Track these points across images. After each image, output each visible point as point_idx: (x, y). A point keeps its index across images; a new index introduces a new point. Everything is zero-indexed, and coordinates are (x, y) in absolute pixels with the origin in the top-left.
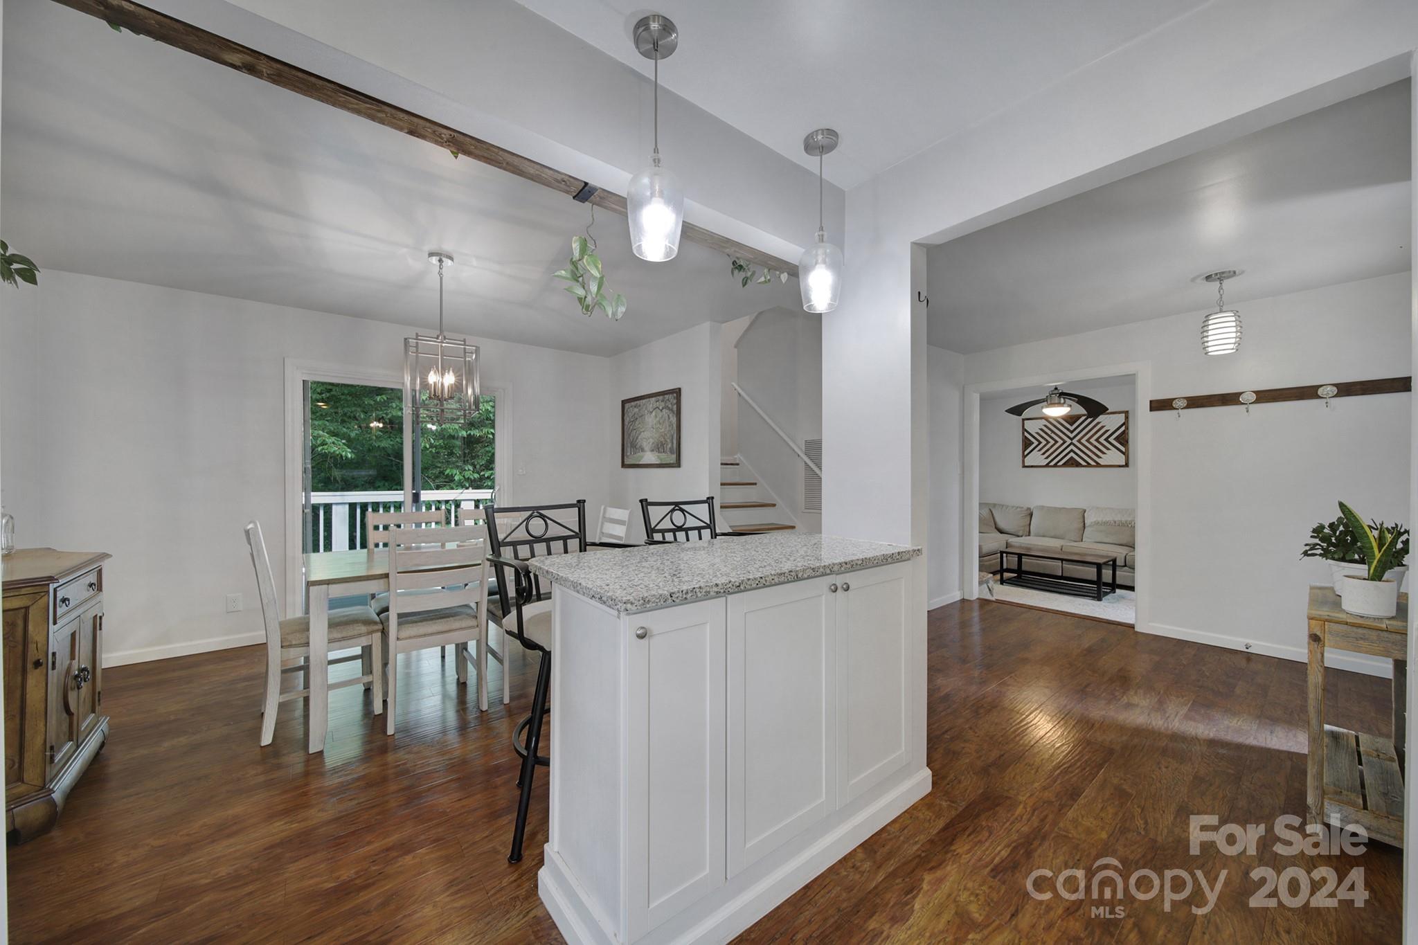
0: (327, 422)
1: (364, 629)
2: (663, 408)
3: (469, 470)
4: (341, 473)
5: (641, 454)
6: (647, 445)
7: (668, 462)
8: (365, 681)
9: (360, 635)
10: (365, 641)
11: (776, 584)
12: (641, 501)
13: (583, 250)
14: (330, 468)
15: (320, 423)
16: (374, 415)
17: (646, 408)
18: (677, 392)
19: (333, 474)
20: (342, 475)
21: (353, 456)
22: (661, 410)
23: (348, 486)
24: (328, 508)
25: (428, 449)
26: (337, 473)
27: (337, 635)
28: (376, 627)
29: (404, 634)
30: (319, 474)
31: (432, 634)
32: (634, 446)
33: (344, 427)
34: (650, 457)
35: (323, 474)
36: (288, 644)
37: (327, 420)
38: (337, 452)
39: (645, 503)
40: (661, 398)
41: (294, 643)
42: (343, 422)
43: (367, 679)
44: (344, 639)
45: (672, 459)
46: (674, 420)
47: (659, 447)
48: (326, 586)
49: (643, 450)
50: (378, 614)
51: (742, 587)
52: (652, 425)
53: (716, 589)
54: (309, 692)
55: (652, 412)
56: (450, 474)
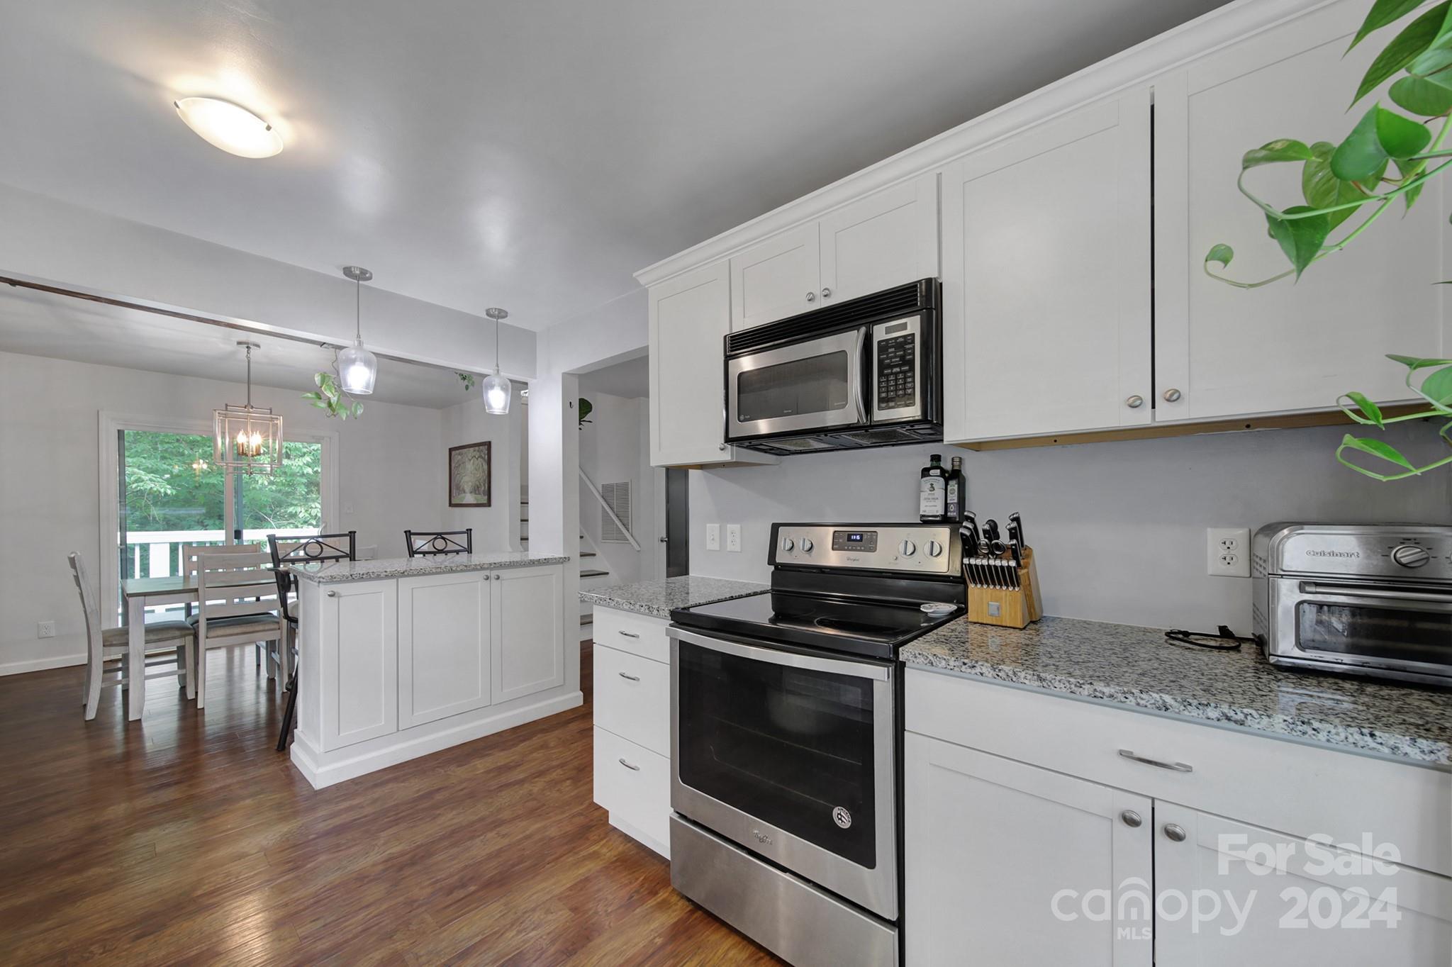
0: (143, 459)
1: (177, 633)
2: (479, 457)
3: (316, 508)
4: (163, 512)
5: (463, 495)
6: (467, 487)
7: (482, 502)
8: (180, 673)
9: (174, 638)
10: (178, 642)
11: (433, 574)
12: (405, 532)
13: (323, 381)
14: (147, 506)
15: (135, 460)
16: (200, 451)
17: (467, 456)
18: (489, 444)
19: (151, 513)
20: (164, 514)
21: (174, 492)
22: (477, 459)
23: (170, 525)
24: (145, 548)
25: (266, 487)
26: (155, 512)
27: (152, 637)
28: (188, 632)
29: (212, 634)
30: (132, 514)
31: (237, 634)
32: (458, 488)
33: (165, 463)
34: (469, 498)
35: (137, 513)
36: (108, 643)
37: (144, 458)
38: (155, 489)
39: (409, 534)
40: (477, 448)
41: (114, 643)
42: (163, 458)
43: (183, 672)
44: (159, 640)
45: (484, 500)
46: (486, 467)
47: (475, 490)
48: (143, 597)
49: (464, 492)
50: (192, 625)
51: (406, 573)
52: (470, 471)
53: (385, 574)
54: (129, 681)
55: (470, 460)
56: (294, 512)
